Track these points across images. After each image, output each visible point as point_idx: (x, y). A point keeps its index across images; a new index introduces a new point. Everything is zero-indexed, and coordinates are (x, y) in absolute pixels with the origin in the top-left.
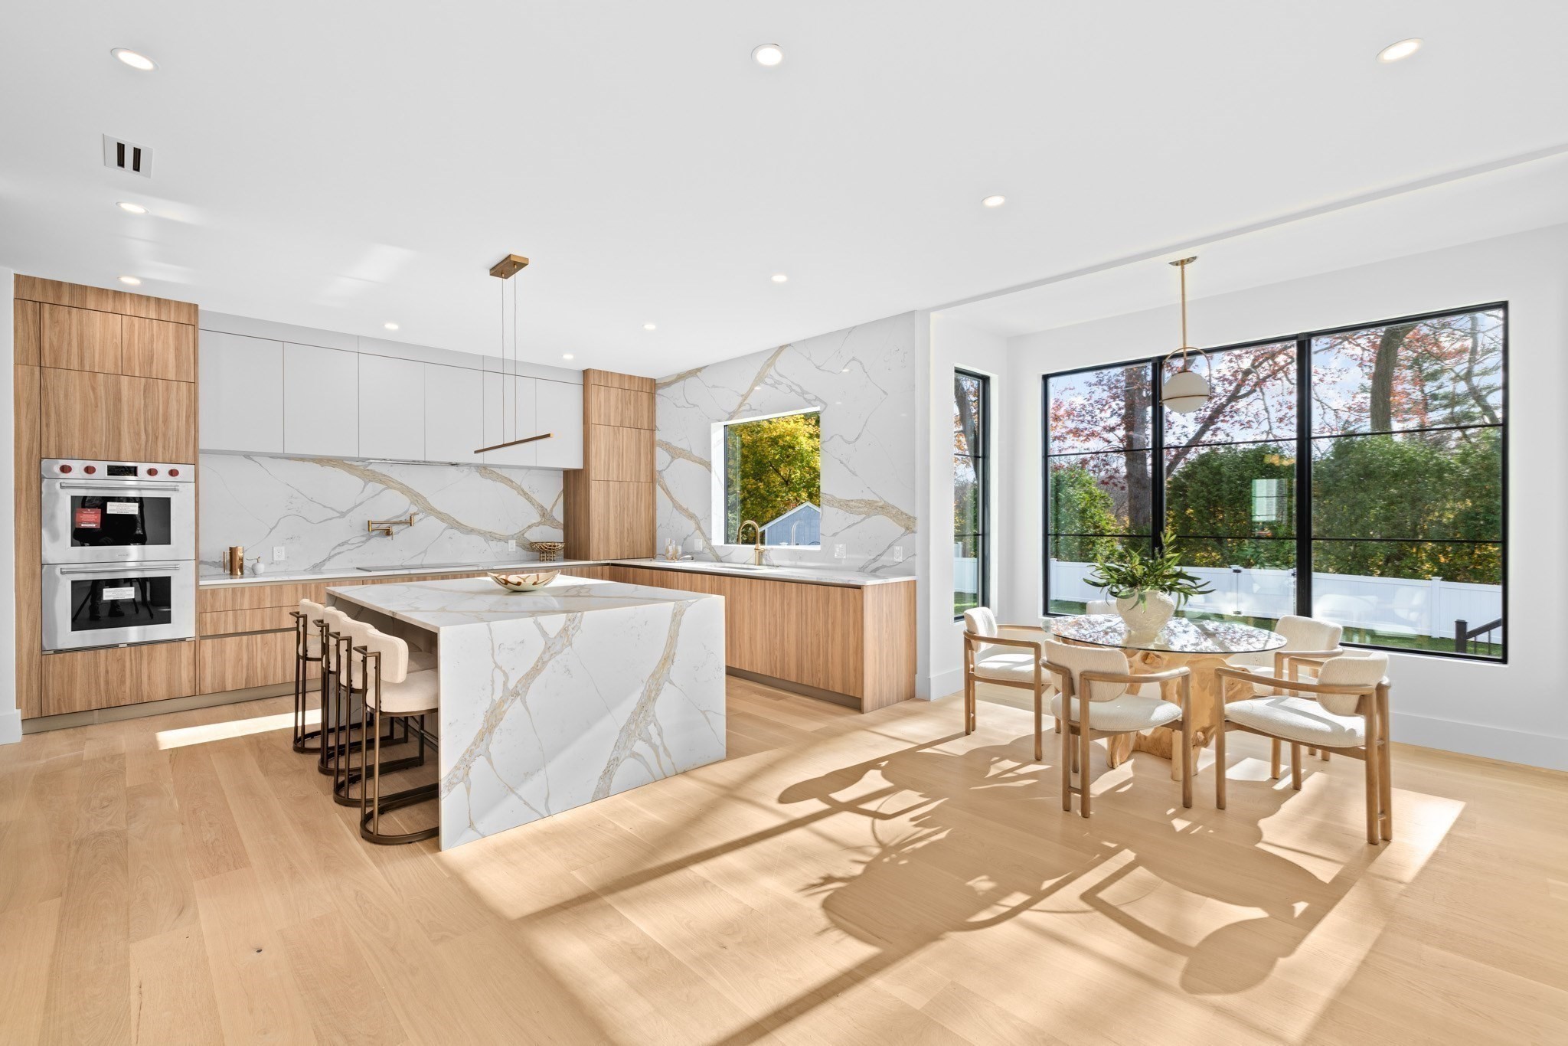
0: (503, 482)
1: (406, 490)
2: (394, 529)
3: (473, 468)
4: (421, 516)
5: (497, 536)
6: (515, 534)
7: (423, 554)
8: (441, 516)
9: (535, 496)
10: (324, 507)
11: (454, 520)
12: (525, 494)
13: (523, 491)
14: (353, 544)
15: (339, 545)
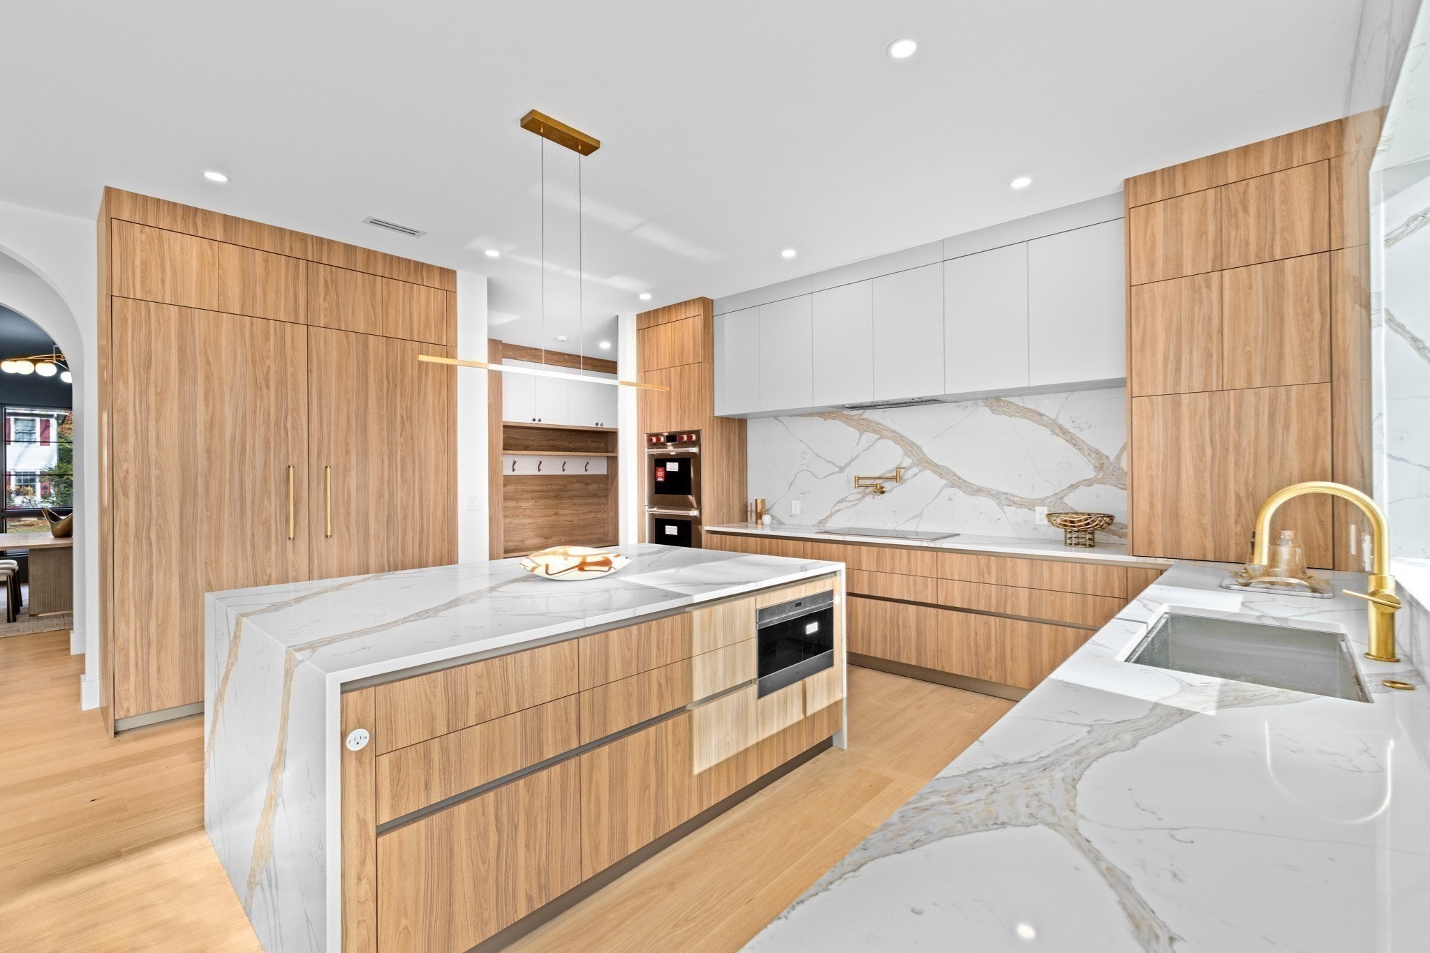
0: (1025, 418)
1: (898, 439)
2: (887, 486)
3: (980, 402)
4: (915, 470)
5: (1016, 499)
6: (1047, 497)
7: (918, 518)
8: (940, 471)
9: (1085, 436)
10: (827, 461)
11: (955, 475)
12: (1063, 432)
13: (1061, 428)
14: (850, 501)
15: (838, 502)
